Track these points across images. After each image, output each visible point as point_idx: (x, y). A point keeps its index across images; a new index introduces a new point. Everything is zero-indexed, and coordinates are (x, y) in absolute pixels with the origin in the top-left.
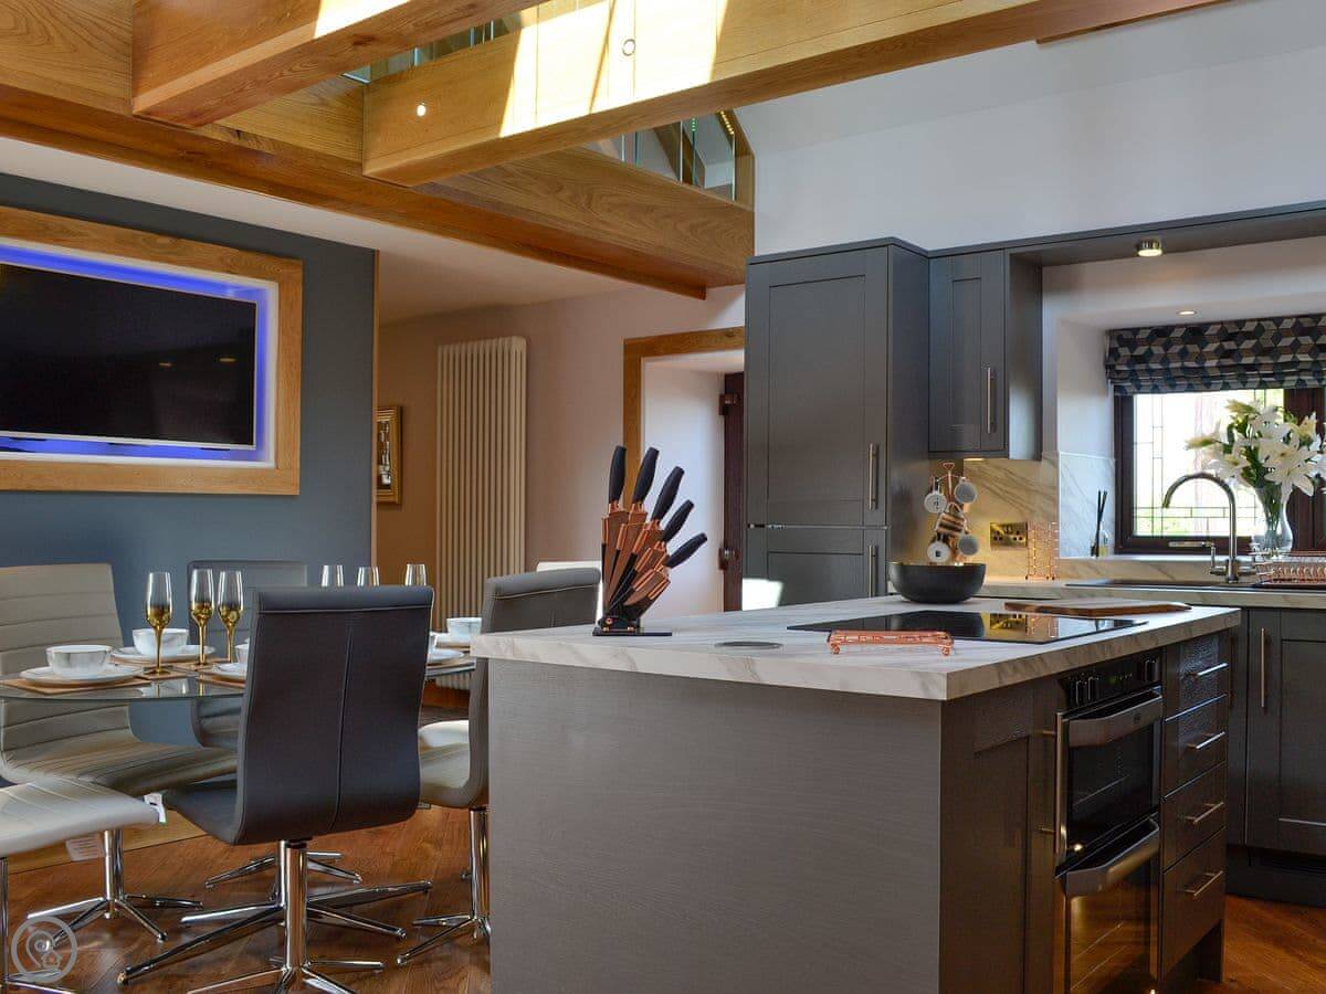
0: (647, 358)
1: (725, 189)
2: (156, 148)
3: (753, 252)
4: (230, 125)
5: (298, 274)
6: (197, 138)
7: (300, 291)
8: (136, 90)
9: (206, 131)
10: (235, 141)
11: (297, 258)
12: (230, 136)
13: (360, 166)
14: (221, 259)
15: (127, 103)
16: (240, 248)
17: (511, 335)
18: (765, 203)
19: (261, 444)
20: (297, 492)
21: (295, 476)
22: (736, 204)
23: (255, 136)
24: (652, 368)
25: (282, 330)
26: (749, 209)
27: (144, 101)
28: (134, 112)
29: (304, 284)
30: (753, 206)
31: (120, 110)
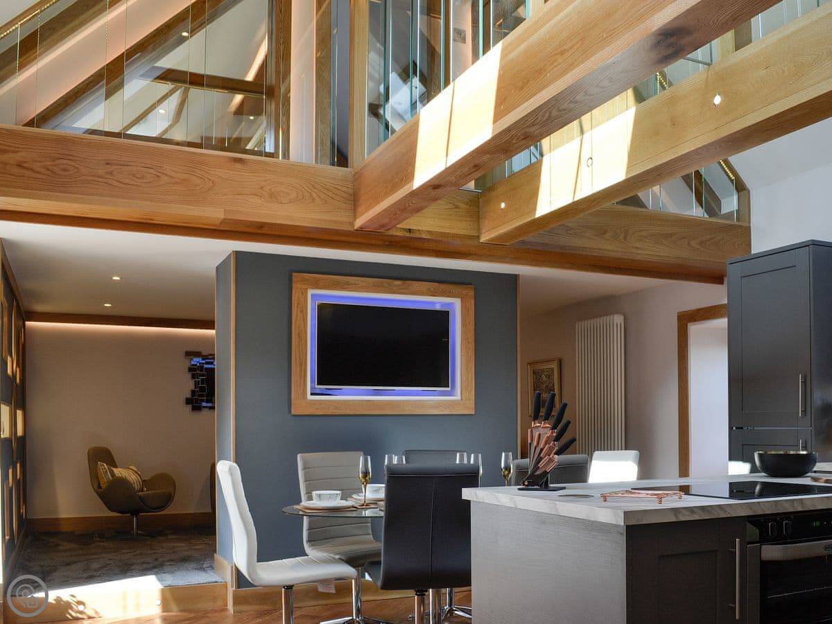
0: (691, 324)
1: (730, 215)
2: (373, 242)
3: (751, 251)
4: (404, 227)
5: (472, 293)
6: (389, 236)
7: (473, 301)
8: (355, 217)
9: (393, 232)
10: (408, 235)
11: (471, 284)
12: (405, 233)
13: (478, 237)
14: (429, 289)
15: (352, 224)
16: (438, 282)
17: (614, 314)
18: (757, 220)
19: (453, 387)
20: (473, 413)
21: (472, 404)
22: (737, 223)
23: (419, 230)
24: (694, 329)
25: (464, 324)
26: (745, 224)
27: (359, 223)
28: (355, 228)
29: (475, 298)
30: (749, 222)
31: (350, 229)
